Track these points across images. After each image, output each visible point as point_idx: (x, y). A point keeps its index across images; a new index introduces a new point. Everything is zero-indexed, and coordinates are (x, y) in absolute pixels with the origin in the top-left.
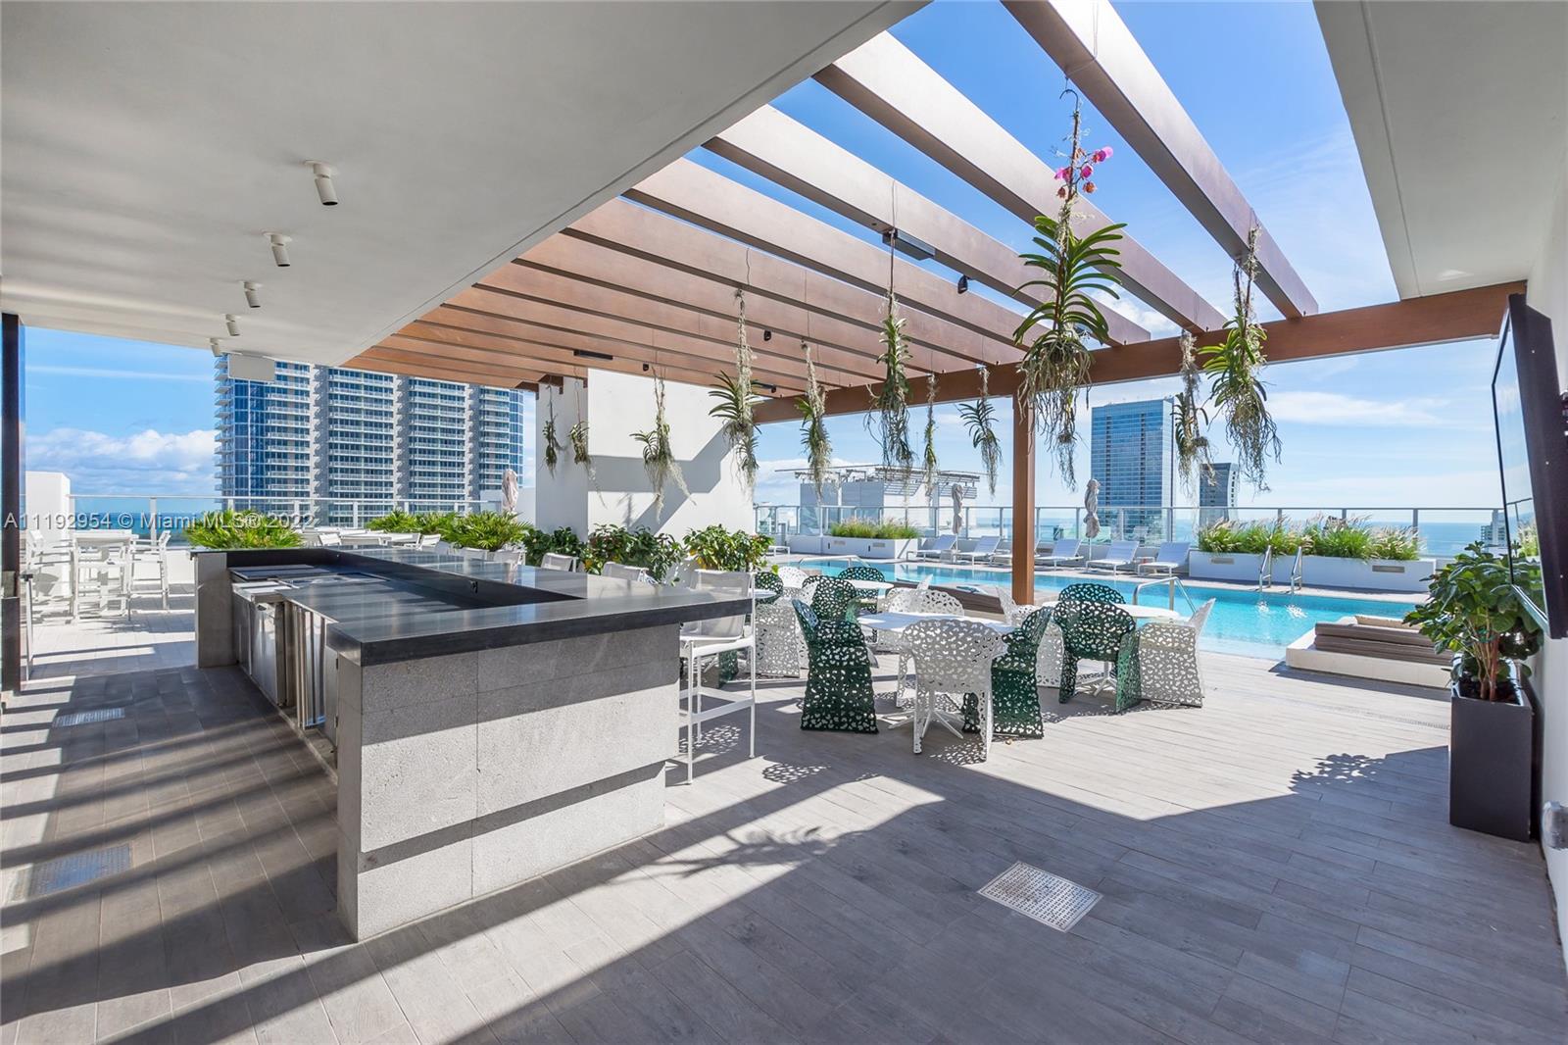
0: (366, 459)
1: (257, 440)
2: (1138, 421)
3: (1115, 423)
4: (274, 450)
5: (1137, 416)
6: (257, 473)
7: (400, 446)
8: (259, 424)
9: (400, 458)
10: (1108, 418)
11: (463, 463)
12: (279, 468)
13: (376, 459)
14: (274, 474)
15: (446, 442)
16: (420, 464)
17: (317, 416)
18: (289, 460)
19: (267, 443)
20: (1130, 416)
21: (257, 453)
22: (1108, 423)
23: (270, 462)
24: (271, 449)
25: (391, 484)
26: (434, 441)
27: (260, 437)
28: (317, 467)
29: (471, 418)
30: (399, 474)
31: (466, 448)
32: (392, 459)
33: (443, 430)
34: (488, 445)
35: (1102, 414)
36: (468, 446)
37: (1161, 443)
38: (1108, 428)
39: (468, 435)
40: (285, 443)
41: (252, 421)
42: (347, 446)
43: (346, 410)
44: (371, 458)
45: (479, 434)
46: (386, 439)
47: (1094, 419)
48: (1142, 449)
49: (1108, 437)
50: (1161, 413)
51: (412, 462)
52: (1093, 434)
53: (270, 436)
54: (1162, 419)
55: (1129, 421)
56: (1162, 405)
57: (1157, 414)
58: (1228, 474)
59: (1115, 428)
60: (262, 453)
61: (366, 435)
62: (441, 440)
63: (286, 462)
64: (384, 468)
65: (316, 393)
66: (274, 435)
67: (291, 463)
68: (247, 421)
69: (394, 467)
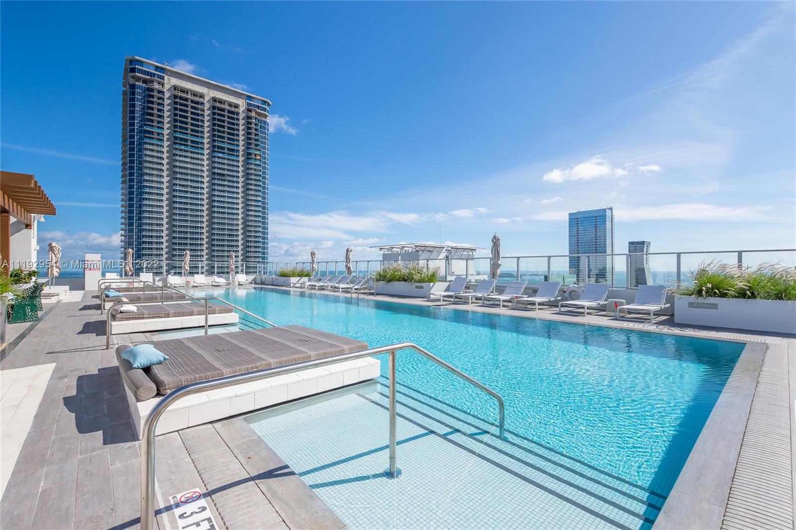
0: (191, 244)
1: (138, 235)
2: (593, 220)
3: (581, 221)
4: (146, 240)
5: (592, 217)
6: (138, 251)
7: (207, 237)
8: (139, 228)
9: (207, 243)
10: (578, 218)
11: (238, 245)
12: (149, 248)
13: (195, 244)
14: (146, 252)
15: (230, 235)
16: (217, 246)
17: (167, 223)
18: (153, 245)
19: (143, 237)
20: (588, 217)
21: (138, 241)
22: (577, 221)
23: (144, 246)
24: (144, 240)
25: (203, 256)
26: (224, 235)
27: (139, 234)
28: (166, 248)
29: (242, 224)
30: (207, 251)
31: (240, 238)
32: (203, 244)
33: (228, 230)
34: (250, 236)
35: (574, 217)
36: (240, 237)
37: (606, 231)
38: (577, 224)
39: (241, 232)
40: (152, 237)
41: (136, 226)
42: (181, 238)
43: (181, 220)
44: (193, 244)
45: (246, 231)
46: (200, 234)
47: (570, 219)
48: (596, 234)
49: (578, 228)
50: (605, 216)
51: (213, 245)
52: (569, 227)
53: (144, 233)
54: (606, 218)
55: (588, 220)
56: (605, 211)
57: (603, 216)
58: (643, 247)
59: (581, 223)
60: (140, 242)
61: (191, 232)
62: (228, 234)
63: (152, 246)
64: (199, 248)
65: (167, 212)
66: (146, 233)
67: (154, 246)
68: (133, 226)
69: (204, 247)
